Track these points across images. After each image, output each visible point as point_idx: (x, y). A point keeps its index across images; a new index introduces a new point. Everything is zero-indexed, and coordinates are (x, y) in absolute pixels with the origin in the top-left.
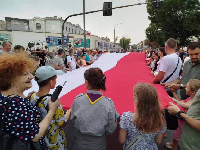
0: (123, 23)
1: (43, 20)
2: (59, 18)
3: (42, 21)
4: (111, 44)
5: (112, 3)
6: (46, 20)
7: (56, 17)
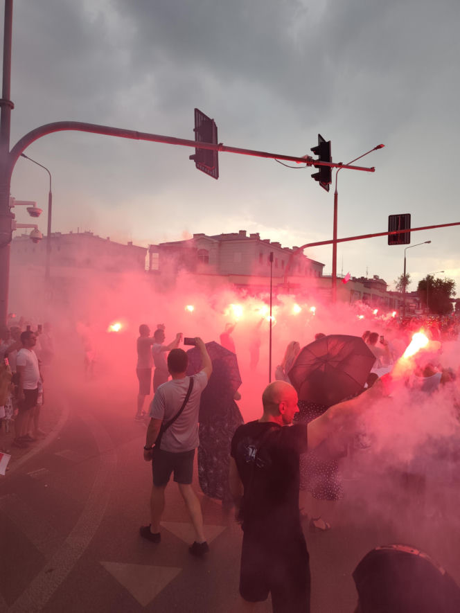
0: (429, 242)
1: (216, 241)
2: (251, 235)
3: (213, 243)
4: (391, 299)
5: (409, 215)
6: (221, 241)
7: (243, 233)
